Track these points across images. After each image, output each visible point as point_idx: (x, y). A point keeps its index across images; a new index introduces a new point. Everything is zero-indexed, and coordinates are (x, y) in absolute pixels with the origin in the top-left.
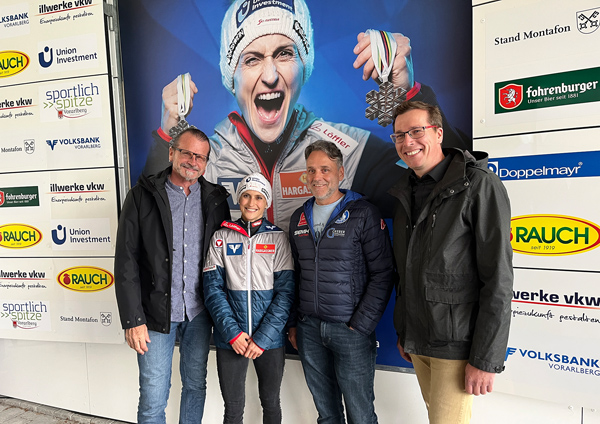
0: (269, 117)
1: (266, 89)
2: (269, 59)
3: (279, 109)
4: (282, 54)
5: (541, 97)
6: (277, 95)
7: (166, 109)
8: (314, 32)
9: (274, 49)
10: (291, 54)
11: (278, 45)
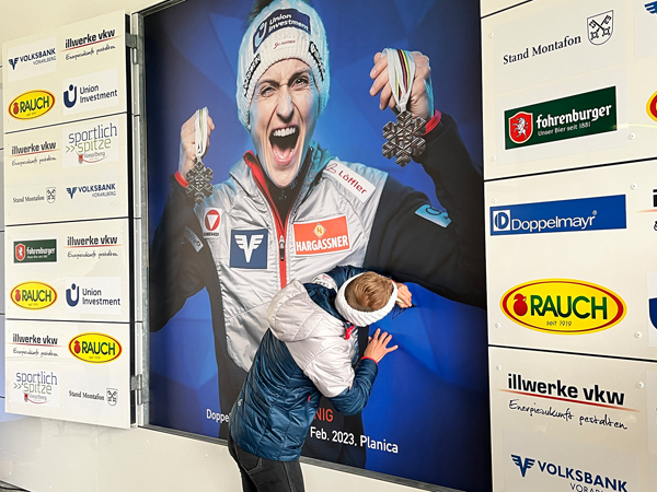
0: (283, 156)
1: (280, 124)
2: (284, 88)
3: (294, 147)
4: (298, 82)
5: (552, 128)
6: (292, 131)
7: (184, 149)
8: (330, 55)
9: (289, 77)
10: (306, 82)
11: (293, 72)
